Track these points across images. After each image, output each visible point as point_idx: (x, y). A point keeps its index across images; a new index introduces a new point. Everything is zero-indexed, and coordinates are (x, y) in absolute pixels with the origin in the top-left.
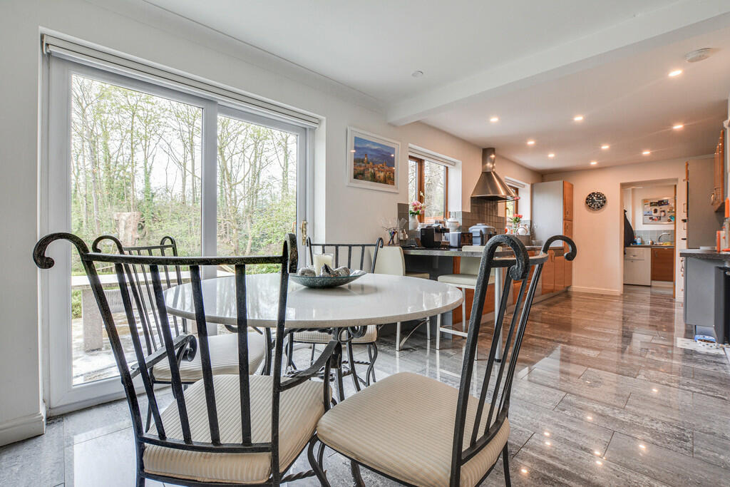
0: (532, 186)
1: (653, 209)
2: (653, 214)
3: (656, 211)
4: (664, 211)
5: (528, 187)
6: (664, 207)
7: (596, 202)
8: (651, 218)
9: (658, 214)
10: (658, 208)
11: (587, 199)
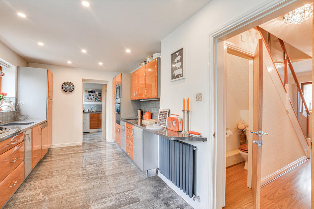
0: (18, 68)
1: (89, 94)
2: (89, 97)
3: (90, 95)
4: (93, 96)
5: (14, 68)
6: (93, 94)
7: (67, 88)
8: (88, 99)
9: (91, 97)
10: (91, 94)
11: (62, 85)
